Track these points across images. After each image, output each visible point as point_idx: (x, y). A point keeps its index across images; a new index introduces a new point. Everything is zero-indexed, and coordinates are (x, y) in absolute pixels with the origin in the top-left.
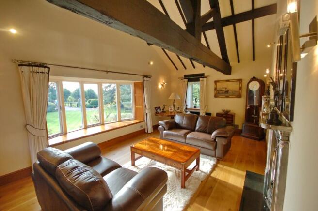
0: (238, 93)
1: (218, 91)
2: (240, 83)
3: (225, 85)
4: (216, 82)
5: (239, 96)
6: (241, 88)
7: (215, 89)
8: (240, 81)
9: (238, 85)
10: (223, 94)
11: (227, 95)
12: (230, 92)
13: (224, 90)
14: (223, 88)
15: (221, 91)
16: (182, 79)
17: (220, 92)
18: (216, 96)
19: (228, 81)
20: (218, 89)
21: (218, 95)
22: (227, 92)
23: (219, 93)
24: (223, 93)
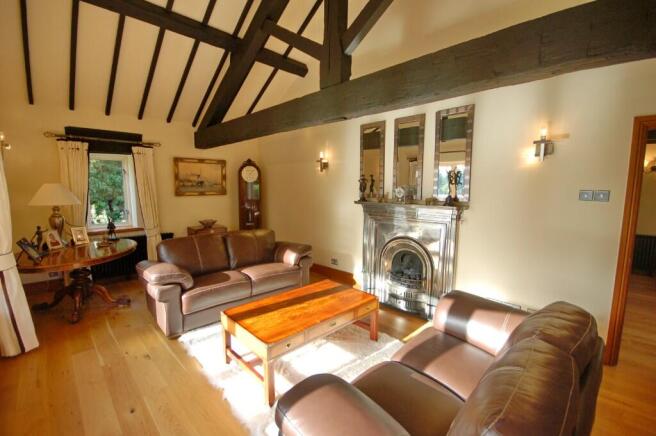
0: (219, 186)
1: (181, 181)
2: (222, 168)
3: (197, 168)
4: (177, 160)
5: (223, 192)
6: (224, 177)
7: (177, 177)
8: (223, 163)
9: (219, 172)
10: (194, 189)
11: (201, 190)
12: (206, 183)
13: (195, 178)
14: (193, 175)
15: (189, 181)
16: (61, 138)
17: (187, 184)
18: (178, 193)
19: (201, 161)
20: (181, 177)
21: (183, 190)
22: (202, 183)
23: (184, 186)
24: (192, 186)
